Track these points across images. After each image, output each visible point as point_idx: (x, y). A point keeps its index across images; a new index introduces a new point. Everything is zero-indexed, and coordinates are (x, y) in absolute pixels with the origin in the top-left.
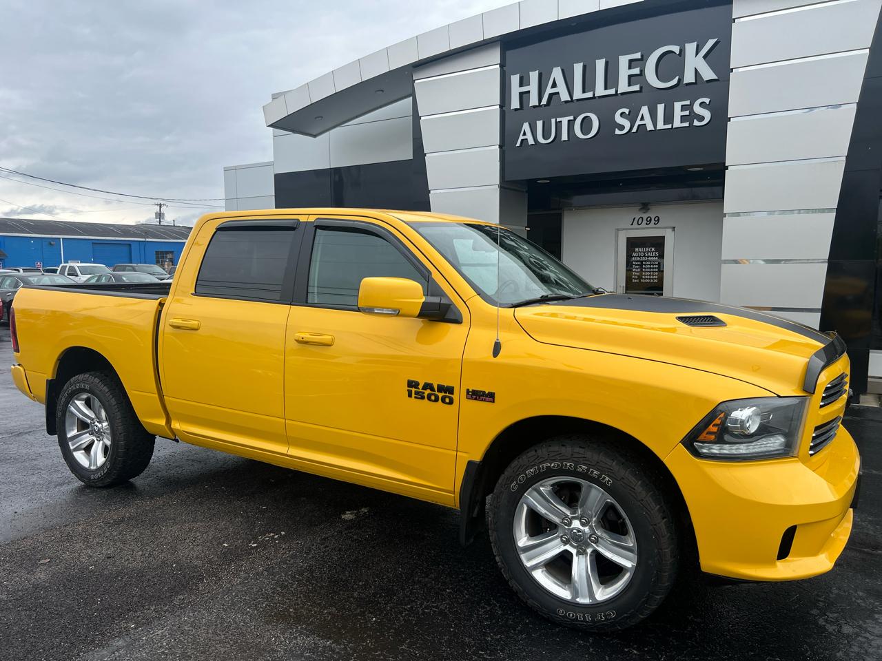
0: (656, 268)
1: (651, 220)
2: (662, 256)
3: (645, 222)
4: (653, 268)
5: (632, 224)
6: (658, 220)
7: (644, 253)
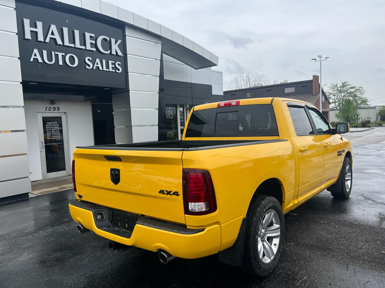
0: (58, 132)
1: (55, 109)
2: (61, 126)
3: (52, 109)
4: (57, 132)
5: (46, 110)
6: (59, 109)
7: (52, 124)
